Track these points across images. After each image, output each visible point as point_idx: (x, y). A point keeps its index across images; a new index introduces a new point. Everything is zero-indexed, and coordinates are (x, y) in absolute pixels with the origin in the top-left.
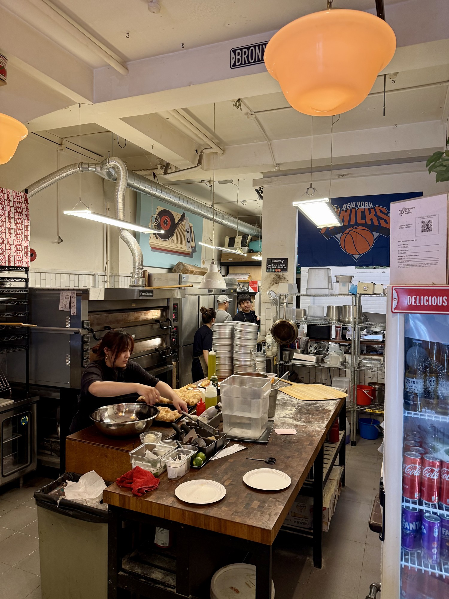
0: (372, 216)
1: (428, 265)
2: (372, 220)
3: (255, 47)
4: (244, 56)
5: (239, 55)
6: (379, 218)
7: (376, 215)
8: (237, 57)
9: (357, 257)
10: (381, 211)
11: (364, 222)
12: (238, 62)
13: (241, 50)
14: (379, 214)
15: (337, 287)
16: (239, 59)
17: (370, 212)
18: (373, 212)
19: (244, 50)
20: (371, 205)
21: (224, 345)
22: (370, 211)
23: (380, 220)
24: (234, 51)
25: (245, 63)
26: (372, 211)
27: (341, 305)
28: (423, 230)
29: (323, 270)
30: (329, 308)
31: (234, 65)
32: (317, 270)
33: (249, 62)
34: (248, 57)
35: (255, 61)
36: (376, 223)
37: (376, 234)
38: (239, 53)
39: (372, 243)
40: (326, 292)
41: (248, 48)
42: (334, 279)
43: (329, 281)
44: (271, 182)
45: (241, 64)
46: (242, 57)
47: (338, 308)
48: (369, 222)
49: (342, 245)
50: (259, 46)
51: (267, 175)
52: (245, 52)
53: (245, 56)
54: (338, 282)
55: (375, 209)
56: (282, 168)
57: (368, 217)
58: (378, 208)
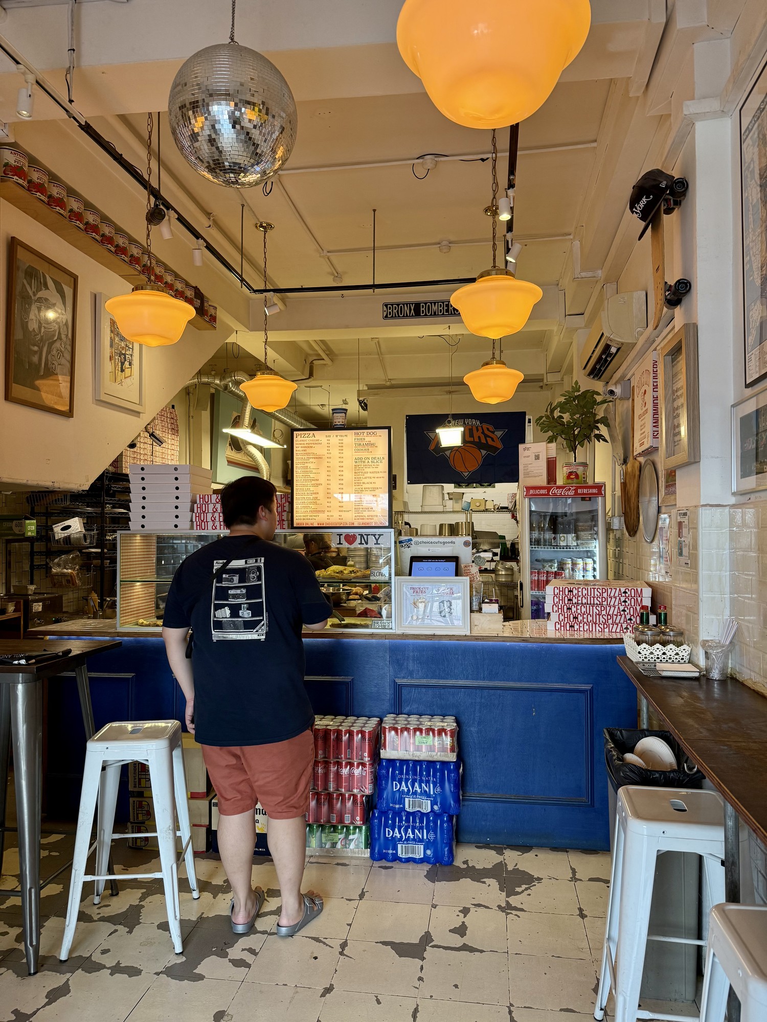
0: (480, 433)
1: (539, 476)
2: (479, 437)
3: (404, 304)
4: (394, 311)
5: (390, 309)
6: (486, 436)
7: (483, 433)
8: (389, 311)
9: (466, 474)
10: (488, 429)
11: (472, 439)
12: (390, 314)
13: (392, 305)
14: (486, 432)
15: (450, 505)
16: (390, 312)
17: (478, 430)
18: (481, 430)
19: (394, 306)
20: (478, 423)
21: (360, 556)
22: (477, 428)
23: (488, 438)
24: (386, 306)
25: (396, 316)
26: (480, 428)
27: (453, 523)
28: (535, 459)
29: (437, 487)
30: (441, 526)
31: (386, 316)
32: (430, 487)
33: (399, 316)
34: (398, 311)
35: (404, 316)
36: (483, 441)
37: (484, 452)
38: (390, 307)
39: (480, 461)
40: (441, 509)
41: (398, 305)
42: (446, 497)
43: (443, 499)
44: (377, 394)
45: (392, 317)
46: (392, 311)
47: (451, 526)
48: (477, 440)
49: (451, 463)
50: (407, 304)
51: (370, 387)
52: (395, 307)
53: (396, 311)
54: (450, 499)
55: (482, 427)
56: (393, 382)
57: (476, 434)
58: (485, 426)
